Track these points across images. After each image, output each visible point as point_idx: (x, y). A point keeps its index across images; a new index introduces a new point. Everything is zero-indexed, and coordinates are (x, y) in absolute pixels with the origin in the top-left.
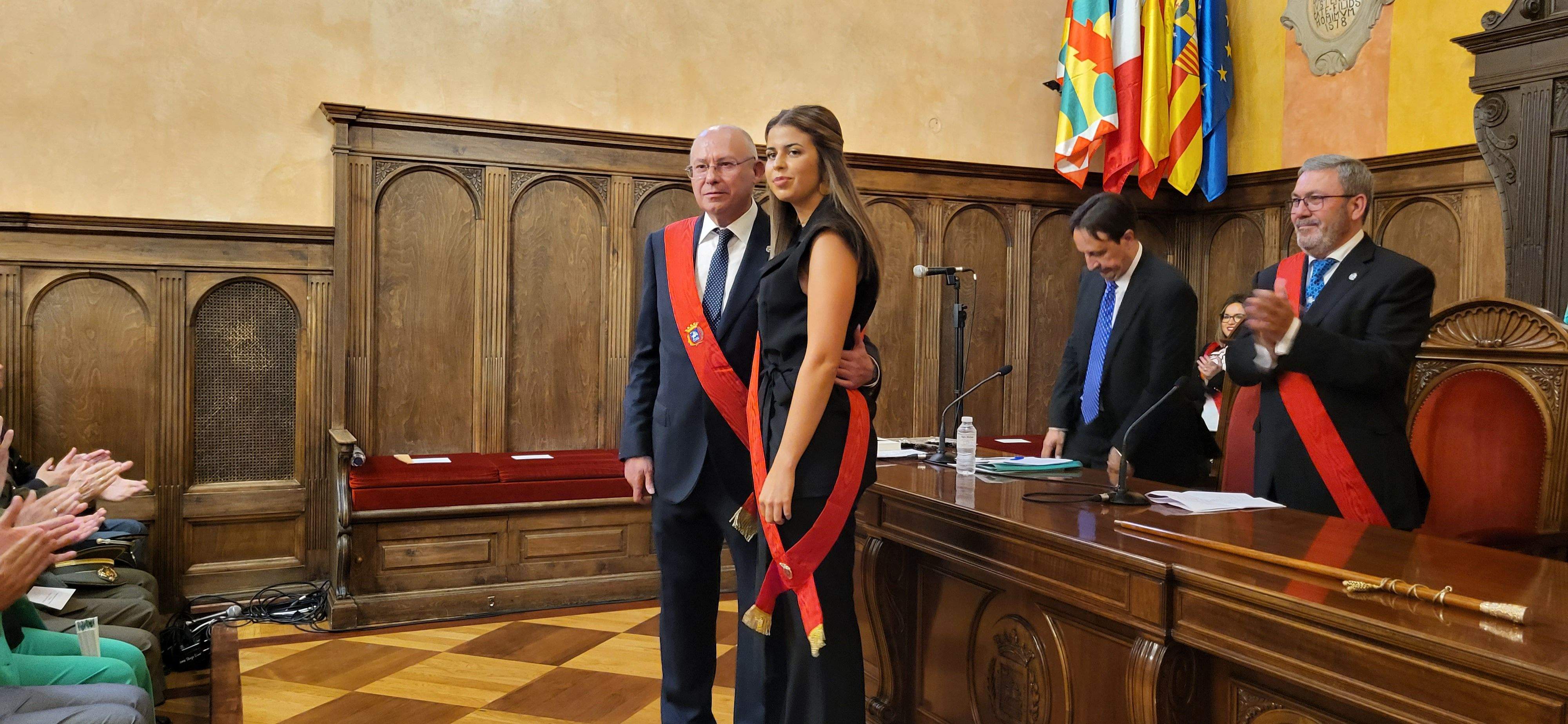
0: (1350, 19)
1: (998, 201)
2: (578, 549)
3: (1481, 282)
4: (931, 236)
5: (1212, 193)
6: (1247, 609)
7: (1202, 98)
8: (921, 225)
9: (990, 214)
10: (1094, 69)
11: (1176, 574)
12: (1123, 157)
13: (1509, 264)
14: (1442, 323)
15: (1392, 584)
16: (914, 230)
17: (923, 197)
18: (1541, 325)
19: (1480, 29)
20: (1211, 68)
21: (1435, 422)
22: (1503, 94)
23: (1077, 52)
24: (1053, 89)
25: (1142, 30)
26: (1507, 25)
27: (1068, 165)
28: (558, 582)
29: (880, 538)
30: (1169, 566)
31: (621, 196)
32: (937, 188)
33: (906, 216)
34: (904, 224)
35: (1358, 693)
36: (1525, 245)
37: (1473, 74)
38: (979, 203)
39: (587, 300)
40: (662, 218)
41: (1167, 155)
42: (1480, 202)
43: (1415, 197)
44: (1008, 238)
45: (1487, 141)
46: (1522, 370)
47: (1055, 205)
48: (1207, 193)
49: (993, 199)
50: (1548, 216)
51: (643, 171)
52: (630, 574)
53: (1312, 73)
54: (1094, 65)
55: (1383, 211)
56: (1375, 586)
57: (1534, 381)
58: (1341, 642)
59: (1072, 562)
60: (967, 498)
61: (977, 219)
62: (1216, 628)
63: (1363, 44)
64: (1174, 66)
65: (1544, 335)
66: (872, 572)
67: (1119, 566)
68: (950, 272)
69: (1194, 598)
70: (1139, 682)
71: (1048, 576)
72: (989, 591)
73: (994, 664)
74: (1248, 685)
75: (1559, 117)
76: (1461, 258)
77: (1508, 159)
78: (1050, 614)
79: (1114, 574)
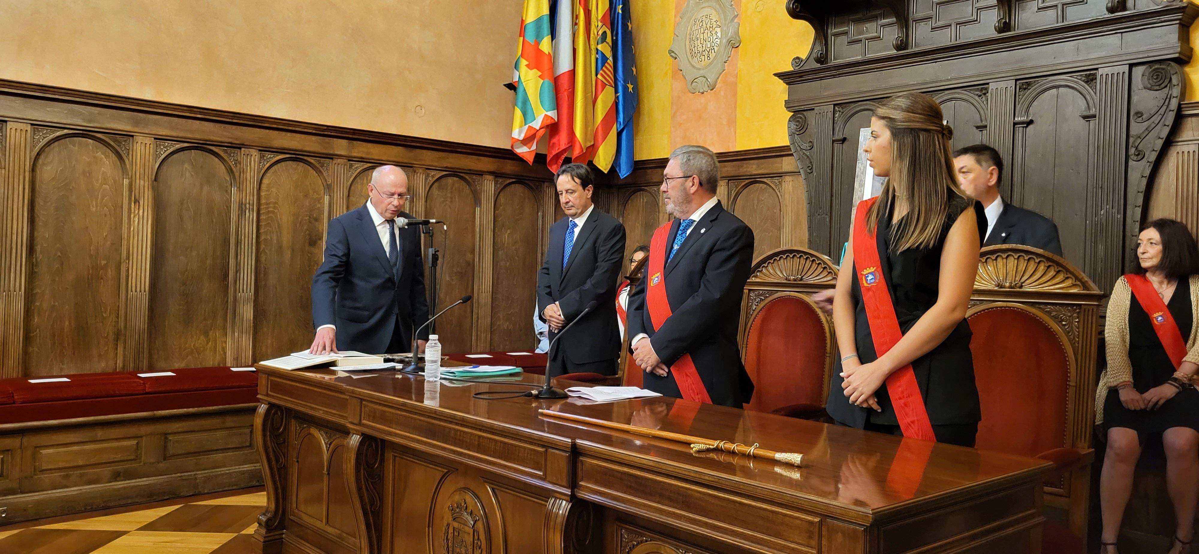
0: (713, 55)
1: (469, 172)
2: (93, 460)
3: (793, 240)
4: (416, 197)
5: (624, 172)
6: (626, 470)
7: (616, 103)
9: (462, 182)
10: (540, 77)
11: (578, 447)
12: (561, 144)
13: (809, 227)
14: (766, 265)
15: (722, 444)
17: (410, 166)
18: (823, 266)
19: (791, 69)
20: (622, 82)
22: (805, 113)
23: (527, 63)
24: (511, 89)
25: (574, 51)
26: (807, 67)
27: (521, 147)
28: (73, 491)
29: (360, 434)
30: (573, 441)
31: (143, 154)
32: (421, 160)
35: (697, 525)
36: (819, 215)
37: (787, 99)
38: (454, 173)
39: (109, 243)
40: (182, 174)
41: (592, 143)
42: (792, 186)
43: (754, 180)
44: (477, 201)
45: (796, 144)
47: (512, 177)
48: (620, 173)
49: (464, 170)
50: (832, 196)
51: (164, 133)
52: (145, 479)
53: (690, 92)
54: (540, 73)
55: (735, 189)
56: (711, 447)
58: (686, 488)
59: (505, 443)
60: (433, 398)
61: (453, 185)
62: (605, 486)
63: (720, 74)
64: (597, 79)
65: (825, 273)
66: (353, 461)
67: (539, 444)
68: (426, 223)
69: (591, 464)
70: (551, 531)
71: (488, 456)
72: (446, 471)
73: (448, 528)
74: (628, 527)
75: (837, 129)
76: (782, 223)
77: (808, 157)
78: (491, 485)
79: (534, 450)
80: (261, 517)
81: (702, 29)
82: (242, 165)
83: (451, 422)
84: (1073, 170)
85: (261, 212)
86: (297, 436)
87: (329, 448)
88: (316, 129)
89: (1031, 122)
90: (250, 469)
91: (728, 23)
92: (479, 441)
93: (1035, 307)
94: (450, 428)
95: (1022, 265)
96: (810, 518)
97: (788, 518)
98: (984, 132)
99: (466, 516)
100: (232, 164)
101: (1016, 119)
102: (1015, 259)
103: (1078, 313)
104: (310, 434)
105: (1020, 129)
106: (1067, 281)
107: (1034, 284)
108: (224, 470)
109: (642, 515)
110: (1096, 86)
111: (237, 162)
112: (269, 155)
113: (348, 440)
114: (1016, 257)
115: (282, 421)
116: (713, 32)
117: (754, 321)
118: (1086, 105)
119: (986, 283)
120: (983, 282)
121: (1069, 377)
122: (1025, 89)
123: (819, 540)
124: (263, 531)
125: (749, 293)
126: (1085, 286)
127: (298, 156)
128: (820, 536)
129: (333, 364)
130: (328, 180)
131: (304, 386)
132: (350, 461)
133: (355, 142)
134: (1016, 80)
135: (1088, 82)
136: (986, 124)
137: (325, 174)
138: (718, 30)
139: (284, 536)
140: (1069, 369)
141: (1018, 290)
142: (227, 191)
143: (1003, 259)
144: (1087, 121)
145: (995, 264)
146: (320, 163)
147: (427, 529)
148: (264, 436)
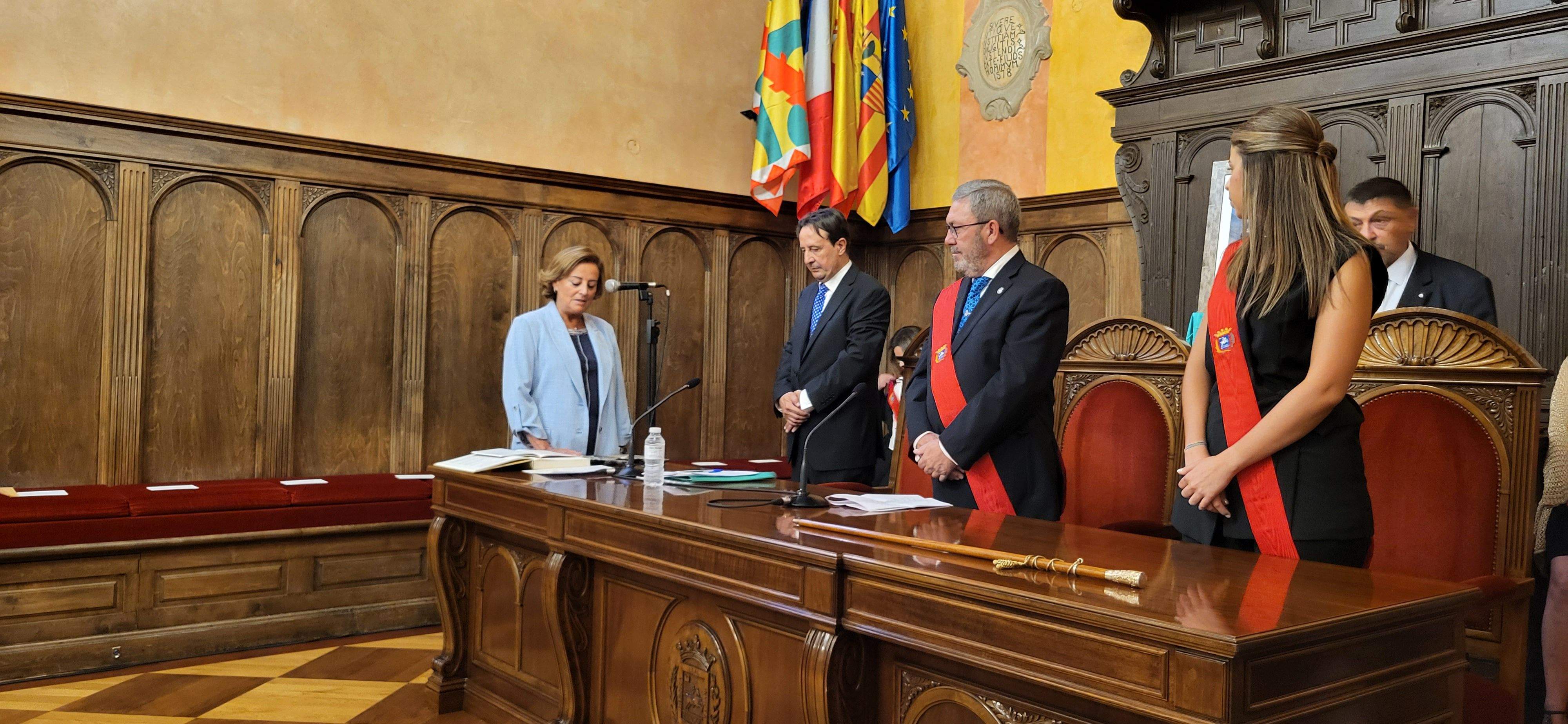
0: (1014, 71)
1: (696, 225)
2: (228, 589)
4: (629, 257)
5: (897, 225)
6: (909, 592)
7: (887, 135)
8: (618, 247)
9: (688, 238)
11: (846, 563)
12: (815, 189)
13: (1144, 295)
14: (1087, 340)
15: (1034, 560)
16: (611, 251)
17: (619, 218)
18: (1164, 340)
19: (1119, 85)
20: (895, 107)
21: (1082, 429)
22: (1137, 143)
23: (771, 83)
24: (750, 118)
25: (833, 67)
26: (1141, 83)
27: (764, 192)
28: (201, 627)
29: (563, 552)
30: (839, 555)
31: (287, 202)
32: (634, 210)
33: (602, 237)
34: (600, 245)
36: (1156, 278)
37: (1114, 126)
38: (677, 226)
39: (245, 315)
40: (335, 227)
41: (856, 187)
42: (1121, 241)
43: (1070, 234)
44: (706, 263)
45: (1126, 185)
46: (1151, 380)
47: (752, 232)
48: (892, 225)
49: (691, 222)
50: (1174, 252)
51: (312, 176)
52: (290, 614)
53: (984, 119)
54: (788, 96)
55: (1043, 246)
56: (1020, 563)
57: (1159, 390)
58: (987, 614)
59: (750, 560)
60: (655, 506)
61: (676, 243)
62: (881, 613)
63: (1025, 94)
64: (862, 103)
65: (1167, 349)
66: (554, 588)
67: (794, 560)
68: (643, 287)
69: (863, 585)
70: (811, 673)
71: (728, 577)
72: (673, 599)
73: (676, 672)
74: (911, 667)
75: (1181, 165)
76: (1107, 290)
77: (1142, 202)
78: (731, 617)
79: (789, 569)
80: (436, 661)
81: (1001, 37)
82: (409, 216)
83: (680, 535)
84: (1503, 214)
85: (434, 276)
86: (482, 558)
87: (523, 572)
88: (501, 170)
89: (1446, 151)
90: (420, 603)
91: (1036, 27)
92: (716, 559)
93: (1455, 391)
94: (679, 543)
95: (1435, 335)
96: (1153, 650)
97: (1123, 651)
98: (1382, 165)
99: (699, 657)
100: (397, 215)
101: (1425, 147)
102: (1425, 326)
103: (1513, 397)
104: (498, 555)
105: (1430, 161)
106: (1497, 354)
107: (1451, 359)
108: (388, 605)
109: (930, 650)
110: (1535, 101)
111: (402, 213)
112: (442, 204)
113: (547, 560)
114: (1427, 324)
115: (463, 539)
116: (1016, 40)
117: (1071, 413)
118: (1522, 127)
119: (1386, 359)
120: (1382, 357)
121: (1500, 482)
122: (1438, 106)
123: (1165, 679)
124: (439, 679)
125: (1065, 377)
126: (1522, 361)
127: (479, 205)
128: (1167, 674)
129: (527, 466)
130: (516, 236)
131: (491, 493)
132: (550, 587)
133: (551, 187)
134: (1426, 95)
135: (1524, 95)
136: (1384, 154)
137: (513, 228)
138: (1022, 37)
139: (465, 685)
140: (1500, 472)
141: (1430, 367)
142: (390, 249)
143: (1409, 326)
144: (1523, 148)
145: (1398, 334)
146: (507, 214)
147: (649, 673)
148: (440, 557)
